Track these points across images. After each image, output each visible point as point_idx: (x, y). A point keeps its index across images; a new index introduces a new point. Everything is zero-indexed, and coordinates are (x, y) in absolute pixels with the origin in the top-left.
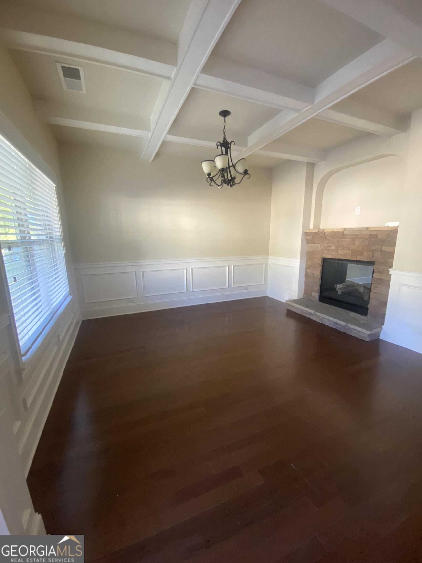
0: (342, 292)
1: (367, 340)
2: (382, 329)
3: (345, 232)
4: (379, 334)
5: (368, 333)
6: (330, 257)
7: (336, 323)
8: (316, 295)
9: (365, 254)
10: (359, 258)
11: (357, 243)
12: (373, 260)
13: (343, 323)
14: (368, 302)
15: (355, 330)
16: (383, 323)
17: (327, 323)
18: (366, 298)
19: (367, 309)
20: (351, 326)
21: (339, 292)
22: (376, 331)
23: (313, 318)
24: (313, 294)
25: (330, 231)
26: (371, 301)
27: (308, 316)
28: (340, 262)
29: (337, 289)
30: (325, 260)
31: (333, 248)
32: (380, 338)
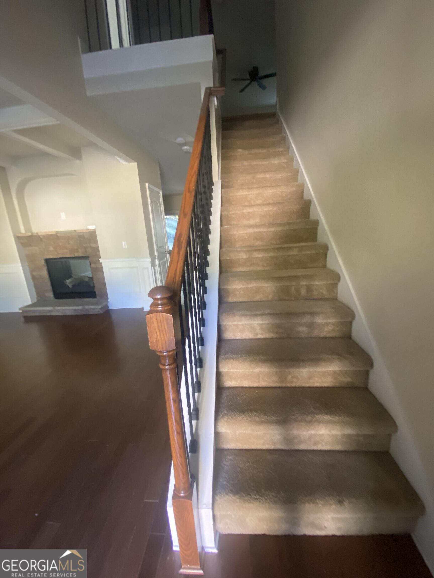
0: (73, 286)
1: (101, 312)
2: (108, 302)
3: (58, 235)
4: (107, 306)
5: (100, 307)
6: (51, 257)
7: (75, 310)
8: (50, 294)
9: (80, 250)
10: (76, 255)
11: (71, 242)
12: (87, 255)
13: (80, 307)
14: (94, 287)
15: (91, 309)
16: (108, 298)
17: (69, 313)
18: (92, 285)
19: (95, 292)
20: (87, 307)
21: (70, 286)
22: (104, 304)
23: (54, 314)
24: (47, 294)
25: (44, 234)
26: (96, 285)
27: (49, 314)
28: (63, 260)
29: (68, 284)
30: (47, 261)
31: (52, 249)
32: (109, 309)
